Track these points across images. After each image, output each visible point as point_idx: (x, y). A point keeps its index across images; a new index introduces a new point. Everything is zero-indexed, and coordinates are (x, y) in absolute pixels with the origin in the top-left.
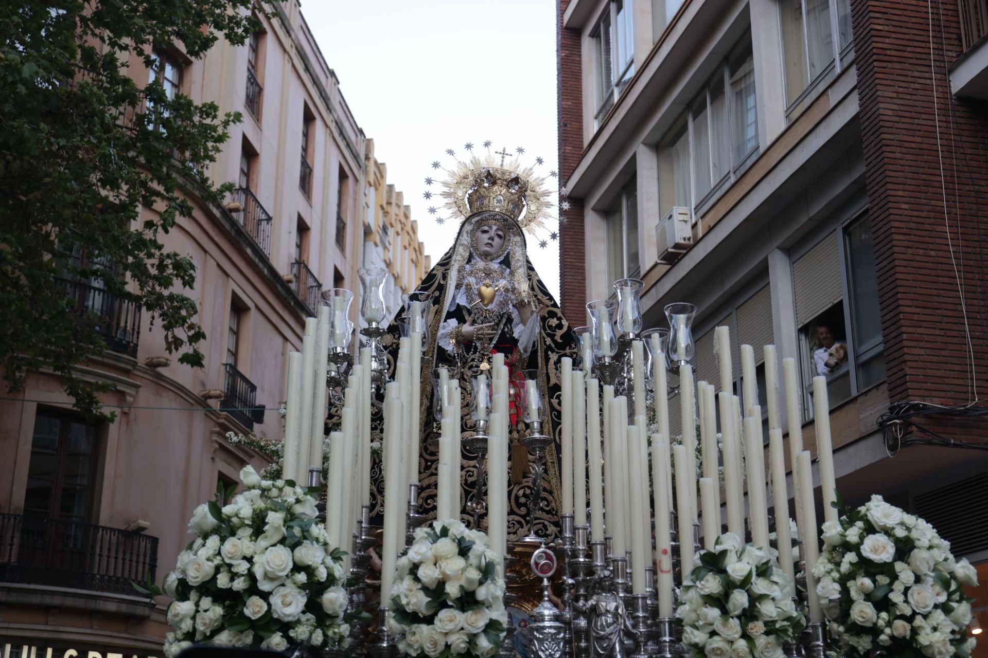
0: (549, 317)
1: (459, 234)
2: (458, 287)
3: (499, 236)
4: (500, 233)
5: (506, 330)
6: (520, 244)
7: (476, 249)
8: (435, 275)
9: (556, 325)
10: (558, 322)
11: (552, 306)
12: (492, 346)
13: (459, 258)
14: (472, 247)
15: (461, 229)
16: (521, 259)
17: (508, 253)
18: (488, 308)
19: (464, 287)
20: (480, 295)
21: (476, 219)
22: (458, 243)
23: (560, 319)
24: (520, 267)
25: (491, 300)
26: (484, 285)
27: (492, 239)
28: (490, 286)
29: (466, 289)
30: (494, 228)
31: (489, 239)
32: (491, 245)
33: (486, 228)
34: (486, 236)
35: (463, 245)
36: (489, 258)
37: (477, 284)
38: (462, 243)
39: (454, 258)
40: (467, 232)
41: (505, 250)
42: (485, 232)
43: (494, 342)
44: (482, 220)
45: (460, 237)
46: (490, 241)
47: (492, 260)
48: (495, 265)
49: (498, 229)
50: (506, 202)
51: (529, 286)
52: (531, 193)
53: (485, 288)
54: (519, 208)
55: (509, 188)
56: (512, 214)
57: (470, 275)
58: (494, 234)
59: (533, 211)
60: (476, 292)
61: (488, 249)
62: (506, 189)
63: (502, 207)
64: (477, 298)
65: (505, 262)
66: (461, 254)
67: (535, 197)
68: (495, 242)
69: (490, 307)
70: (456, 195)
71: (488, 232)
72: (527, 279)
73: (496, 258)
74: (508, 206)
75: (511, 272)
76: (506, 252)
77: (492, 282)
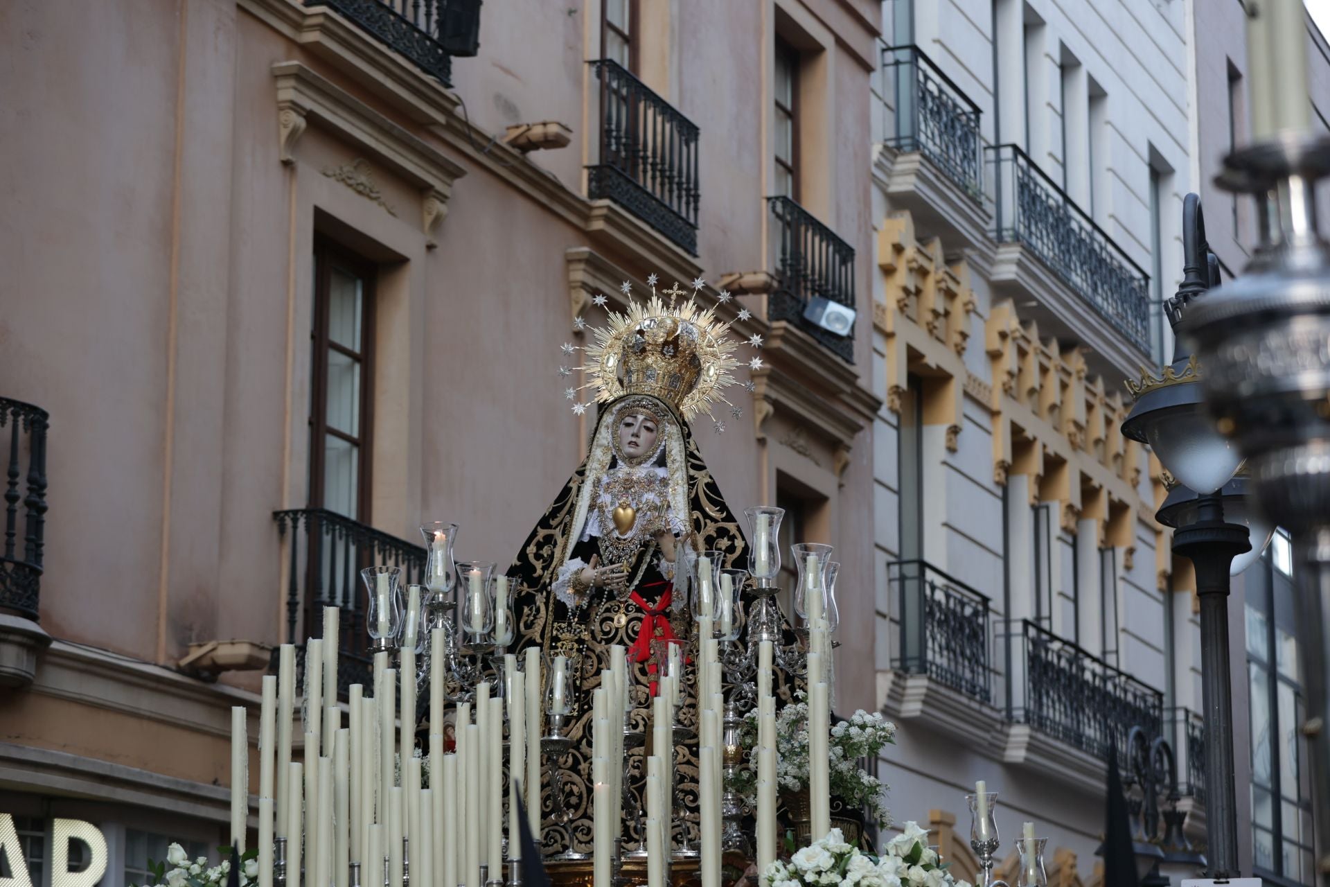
0: (718, 537)
1: (596, 429)
2: (591, 508)
3: (648, 429)
4: (649, 424)
5: (655, 562)
6: (676, 436)
7: (619, 450)
8: (571, 488)
9: (727, 548)
10: (730, 543)
11: (724, 520)
12: (632, 588)
13: (596, 465)
14: (614, 447)
15: (598, 424)
16: (678, 458)
17: (664, 452)
18: (625, 537)
19: (596, 510)
20: (616, 518)
21: (618, 406)
22: (595, 443)
23: (732, 538)
24: (677, 470)
25: (630, 527)
26: (621, 505)
27: (637, 436)
28: (629, 505)
29: (599, 511)
30: (641, 418)
31: (633, 435)
32: (636, 445)
33: (629, 420)
34: (634, 430)
35: (601, 446)
36: (635, 461)
37: (612, 504)
38: (600, 442)
39: (588, 467)
40: (607, 427)
41: (657, 448)
42: (628, 425)
43: (636, 582)
44: (624, 407)
45: (598, 435)
46: (634, 439)
47: (640, 463)
48: (641, 472)
49: (646, 419)
50: (661, 376)
51: (688, 496)
52: (708, 349)
53: (621, 511)
54: (683, 379)
55: (664, 355)
56: (672, 391)
57: (606, 491)
58: (640, 427)
59: (710, 377)
60: (610, 516)
61: (632, 450)
62: (659, 357)
63: (654, 385)
64: (611, 525)
65: (661, 462)
66: (599, 460)
67: (714, 355)
68: (641, 438)
69: (629, 535)
70: (604, 366)
71: (633, 424)
72: (686, 486)
73: (646, 461)
74: (663, 381)
75: (664, 478)
76: (659, 451)
77: (633, 500)
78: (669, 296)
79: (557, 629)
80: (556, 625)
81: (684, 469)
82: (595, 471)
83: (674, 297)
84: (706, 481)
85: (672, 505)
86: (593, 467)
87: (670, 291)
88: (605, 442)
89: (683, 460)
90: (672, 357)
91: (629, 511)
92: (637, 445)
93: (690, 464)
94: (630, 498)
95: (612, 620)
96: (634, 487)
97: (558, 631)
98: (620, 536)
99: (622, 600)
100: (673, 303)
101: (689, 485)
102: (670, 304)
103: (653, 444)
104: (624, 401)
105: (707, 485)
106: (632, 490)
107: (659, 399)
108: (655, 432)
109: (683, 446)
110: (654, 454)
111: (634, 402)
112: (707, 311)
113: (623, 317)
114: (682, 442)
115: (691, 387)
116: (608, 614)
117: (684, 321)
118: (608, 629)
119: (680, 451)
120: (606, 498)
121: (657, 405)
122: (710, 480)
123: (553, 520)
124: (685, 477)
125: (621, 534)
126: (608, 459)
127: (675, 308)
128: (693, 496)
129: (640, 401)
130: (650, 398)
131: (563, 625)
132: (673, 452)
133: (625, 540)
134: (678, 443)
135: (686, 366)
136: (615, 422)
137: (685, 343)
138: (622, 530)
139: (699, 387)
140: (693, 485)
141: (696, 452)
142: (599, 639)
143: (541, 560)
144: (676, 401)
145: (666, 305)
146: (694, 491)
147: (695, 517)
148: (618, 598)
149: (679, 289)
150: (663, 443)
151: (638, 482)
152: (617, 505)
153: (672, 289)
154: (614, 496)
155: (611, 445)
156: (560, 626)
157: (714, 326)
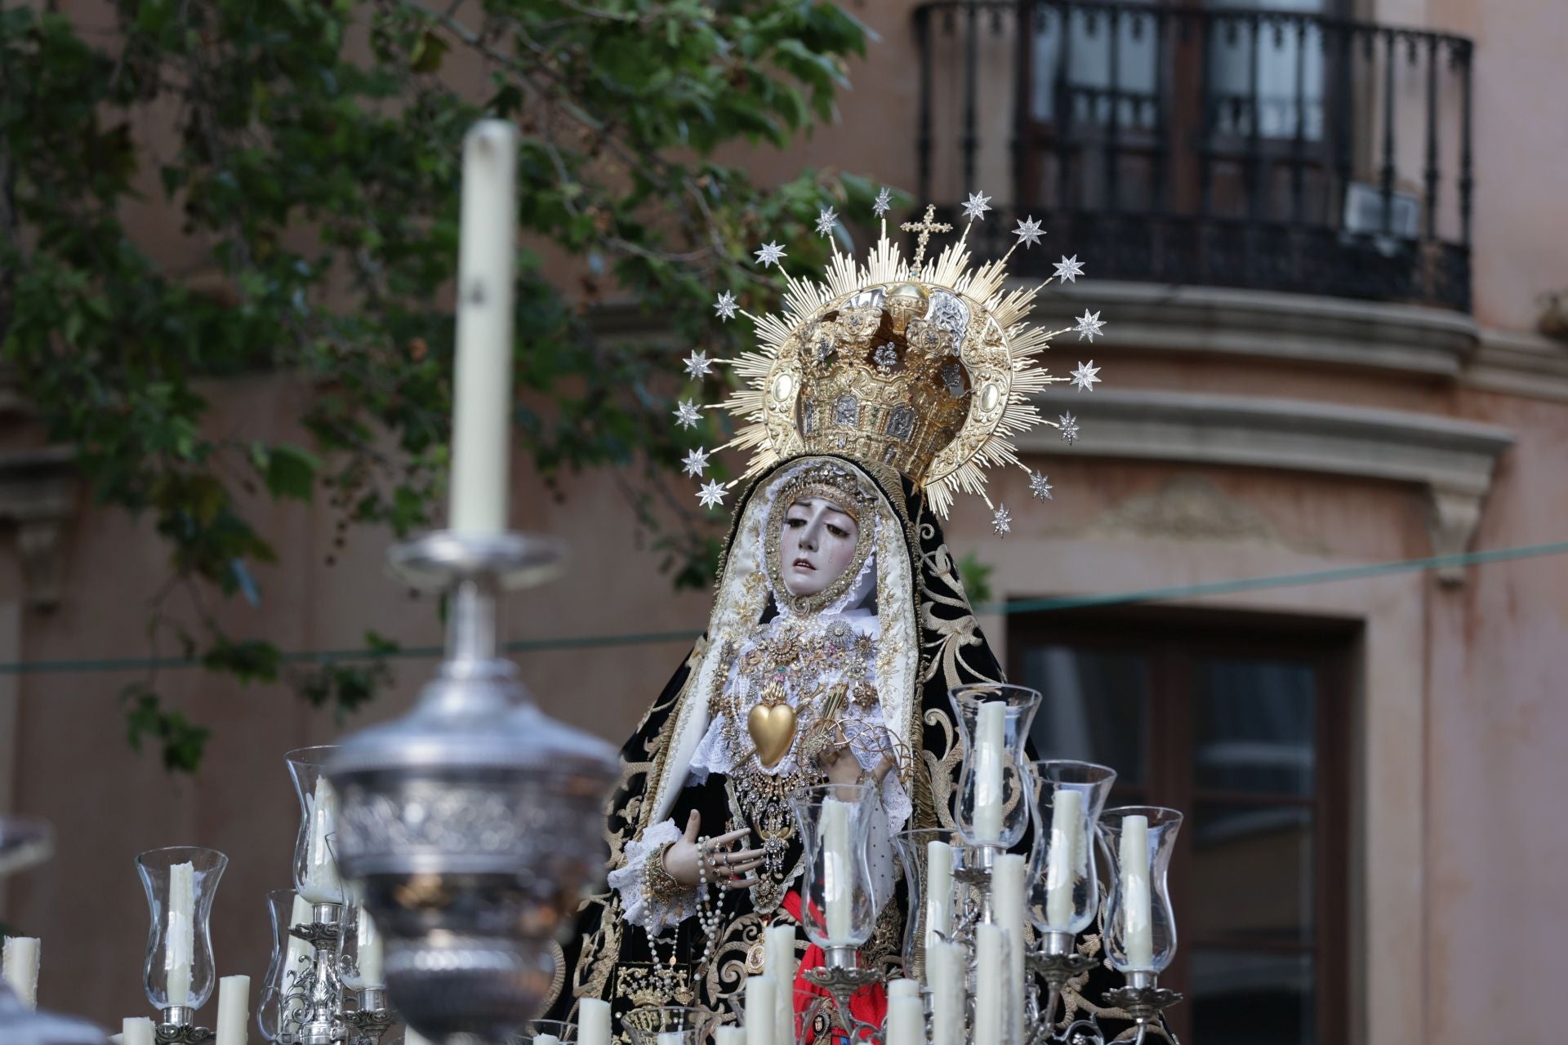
1: (733, 538)
2: (714, 707)
3: (836, 531)
4: (838, 520)
6: (895, 544)
7: (778, 579)
12: (787, 885)
14: (769, 573)
15: (735, 524)
17: (871, 578)
18: (775, 771)
19: (720, 714)
20: (754, 730)
21: (777, 484)
22: (730, 567)
24: (895, 619)
25: (784, 746)
26: (765, 702)
27: (808, 546)
28: (782, 700)
29: (725, 716)
30: (819, 506)
31: (803, 545)
32: (809, 565)
33: (797, 512)
34: (803, 533)
35: (742, 572)
36: (807, 603)
37: (751, 697)
38: (739, 565)
40: (755, 530)
41: (856, 573)
42: (796, 523)
43: (797, 871)
44: (790, 486)
45: (735, 549)
46: (806, 554)
47: (821, 607)
48: (816, 627)
49: (831, 509)
50: (868, 411)
51: (917, 676)
52: (988, 349)
53: (764, 712)
54: (923, 418)
55: (876, 365)
56: (895, 444)
57: (741, 673)
58: (817, 527)
59: (988, 411)
60: (744, 726)
61: (800, 578)
62: (865, 370)
63: (853, 432)
64: (748, 744)
65: (869, 604)
66: (737, 603)
67: (998, 362)
68: (820, 552)
69: (784, 765)
70: (771, 397)
71: (804, 522)
72: (914, 654)
73: (832, 601)
74: (873, 424)
75: (863, 637)
76: (859, 578)
77: (793, 688)
78: (914, 236)
79: (625, 982)
80: (623, 972)
81: (910, 616)
82: (727, 629)
83: (923, 239)
84: (963, 641)
85: (880, 696)
86: (725, 619)
87: (917, 226)
88: (750, 564)
89: (908, 596)
90: (893, 369)
91: (782, 713)
92: (812, 568)
93: (931, 604)
94: (788, 684)
95: (741, 956)
96: (796, 658)
97: (629, 985)
98: (765, 771)
99: (764, 911)
100: (921, 251)
101: (922, 651)
102: (914, 253)
103: (847, 564)
104: (786, 471)
105: (966, 650)
106: (793, 665)
107: (856, 463)
108: (853, 537)
109: (907, 565)
110: (848, 585)
111: (807, 472)
112: (992, 264)
113: (817, 286)
114: (906, 557)
115: (949, 435)
116: (735, 945)
117: (941, 289)
118: (734, 977)
119: (902, 577)
120: (740, 685)
121: (854, 477)
122: (974, 640)
123: (650, 741)
124: (912, 632)
125: (765, 764)
126: (758, 602)
127: (924, 263)
128: (930, 675)
129: (819, 469)
130: (839, 462)
131: (640, 972)
132: (889, 580)
133: (775, 778)
134: (898, 559)
135: (927, 387)
136: (771, 520)
137: (923, 336)
138: (768, 756)
139: (964, 432)
140: (933, 652)
141: (948, 580)
142: (713, 1001)
143: (622, 830)
144: (908, 468)
145: (908, 254)
146: (935, 665)
147: (933, 723)
148: (756, 909)
149: (935, 221)
150: (869, 561)
151: (811, 647)
152: (760, 700)
153: (920, 220)
154: (757, 682)
155: (763, 570)
156: (632, 975)
157: (1004, 297)
